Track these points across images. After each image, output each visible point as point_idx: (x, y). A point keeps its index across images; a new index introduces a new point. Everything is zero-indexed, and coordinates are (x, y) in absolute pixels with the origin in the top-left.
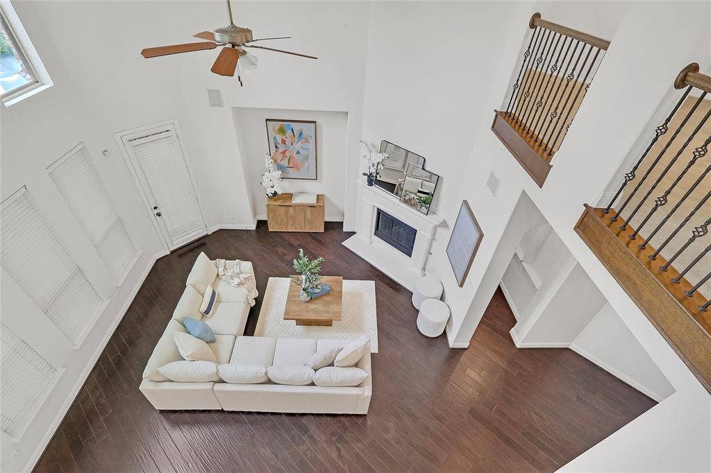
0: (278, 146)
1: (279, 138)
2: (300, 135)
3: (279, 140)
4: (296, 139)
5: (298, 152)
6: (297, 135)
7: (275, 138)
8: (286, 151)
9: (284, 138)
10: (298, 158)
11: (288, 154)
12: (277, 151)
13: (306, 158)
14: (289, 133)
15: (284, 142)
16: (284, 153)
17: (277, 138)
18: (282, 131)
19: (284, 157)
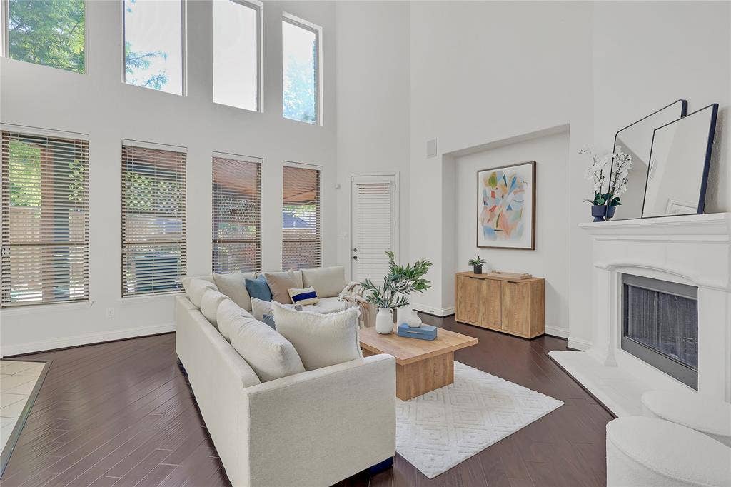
0: (487, 202)
1: (489, 191)
2: (514, 182)
3: (489, 194)
4: (508, 188)
5: (509, 208)
6: (509, 183)
7: (485, 193)
8: (496, 206)
9: (494, 190)
10: (509, 216)
11: (497, 211)
12: (485, 209)
13: (520, 215)
14: (501, 182)
15: (494, 195)
16: (492, 210)
17: (487, 191)
18: (493, 180)
19: (492, 216)
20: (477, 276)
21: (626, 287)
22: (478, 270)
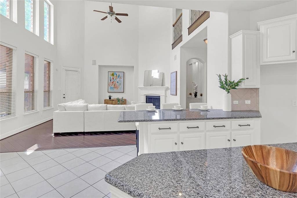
0: (111, 80)
1: (112, 77)
3: (112, 78)
4: (117, 77)
5: (118, 82)
6: (118, 76)
7: (110, 77)
8: (113, 82)
9: (113, 77)
10: (118, 84)
11: (114, 83)
12: (110, 82)
13: (120, 84)
14: (115, 75)
15: (113, 78)
17: (111, 77)
18: (113, 75)
19: (113, 84)
20: (110, 100)
21: (146, 98)
22: (110, 98)
